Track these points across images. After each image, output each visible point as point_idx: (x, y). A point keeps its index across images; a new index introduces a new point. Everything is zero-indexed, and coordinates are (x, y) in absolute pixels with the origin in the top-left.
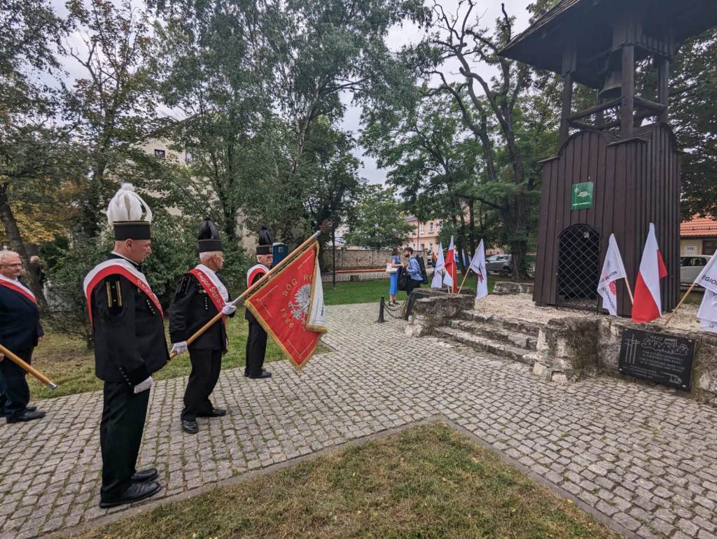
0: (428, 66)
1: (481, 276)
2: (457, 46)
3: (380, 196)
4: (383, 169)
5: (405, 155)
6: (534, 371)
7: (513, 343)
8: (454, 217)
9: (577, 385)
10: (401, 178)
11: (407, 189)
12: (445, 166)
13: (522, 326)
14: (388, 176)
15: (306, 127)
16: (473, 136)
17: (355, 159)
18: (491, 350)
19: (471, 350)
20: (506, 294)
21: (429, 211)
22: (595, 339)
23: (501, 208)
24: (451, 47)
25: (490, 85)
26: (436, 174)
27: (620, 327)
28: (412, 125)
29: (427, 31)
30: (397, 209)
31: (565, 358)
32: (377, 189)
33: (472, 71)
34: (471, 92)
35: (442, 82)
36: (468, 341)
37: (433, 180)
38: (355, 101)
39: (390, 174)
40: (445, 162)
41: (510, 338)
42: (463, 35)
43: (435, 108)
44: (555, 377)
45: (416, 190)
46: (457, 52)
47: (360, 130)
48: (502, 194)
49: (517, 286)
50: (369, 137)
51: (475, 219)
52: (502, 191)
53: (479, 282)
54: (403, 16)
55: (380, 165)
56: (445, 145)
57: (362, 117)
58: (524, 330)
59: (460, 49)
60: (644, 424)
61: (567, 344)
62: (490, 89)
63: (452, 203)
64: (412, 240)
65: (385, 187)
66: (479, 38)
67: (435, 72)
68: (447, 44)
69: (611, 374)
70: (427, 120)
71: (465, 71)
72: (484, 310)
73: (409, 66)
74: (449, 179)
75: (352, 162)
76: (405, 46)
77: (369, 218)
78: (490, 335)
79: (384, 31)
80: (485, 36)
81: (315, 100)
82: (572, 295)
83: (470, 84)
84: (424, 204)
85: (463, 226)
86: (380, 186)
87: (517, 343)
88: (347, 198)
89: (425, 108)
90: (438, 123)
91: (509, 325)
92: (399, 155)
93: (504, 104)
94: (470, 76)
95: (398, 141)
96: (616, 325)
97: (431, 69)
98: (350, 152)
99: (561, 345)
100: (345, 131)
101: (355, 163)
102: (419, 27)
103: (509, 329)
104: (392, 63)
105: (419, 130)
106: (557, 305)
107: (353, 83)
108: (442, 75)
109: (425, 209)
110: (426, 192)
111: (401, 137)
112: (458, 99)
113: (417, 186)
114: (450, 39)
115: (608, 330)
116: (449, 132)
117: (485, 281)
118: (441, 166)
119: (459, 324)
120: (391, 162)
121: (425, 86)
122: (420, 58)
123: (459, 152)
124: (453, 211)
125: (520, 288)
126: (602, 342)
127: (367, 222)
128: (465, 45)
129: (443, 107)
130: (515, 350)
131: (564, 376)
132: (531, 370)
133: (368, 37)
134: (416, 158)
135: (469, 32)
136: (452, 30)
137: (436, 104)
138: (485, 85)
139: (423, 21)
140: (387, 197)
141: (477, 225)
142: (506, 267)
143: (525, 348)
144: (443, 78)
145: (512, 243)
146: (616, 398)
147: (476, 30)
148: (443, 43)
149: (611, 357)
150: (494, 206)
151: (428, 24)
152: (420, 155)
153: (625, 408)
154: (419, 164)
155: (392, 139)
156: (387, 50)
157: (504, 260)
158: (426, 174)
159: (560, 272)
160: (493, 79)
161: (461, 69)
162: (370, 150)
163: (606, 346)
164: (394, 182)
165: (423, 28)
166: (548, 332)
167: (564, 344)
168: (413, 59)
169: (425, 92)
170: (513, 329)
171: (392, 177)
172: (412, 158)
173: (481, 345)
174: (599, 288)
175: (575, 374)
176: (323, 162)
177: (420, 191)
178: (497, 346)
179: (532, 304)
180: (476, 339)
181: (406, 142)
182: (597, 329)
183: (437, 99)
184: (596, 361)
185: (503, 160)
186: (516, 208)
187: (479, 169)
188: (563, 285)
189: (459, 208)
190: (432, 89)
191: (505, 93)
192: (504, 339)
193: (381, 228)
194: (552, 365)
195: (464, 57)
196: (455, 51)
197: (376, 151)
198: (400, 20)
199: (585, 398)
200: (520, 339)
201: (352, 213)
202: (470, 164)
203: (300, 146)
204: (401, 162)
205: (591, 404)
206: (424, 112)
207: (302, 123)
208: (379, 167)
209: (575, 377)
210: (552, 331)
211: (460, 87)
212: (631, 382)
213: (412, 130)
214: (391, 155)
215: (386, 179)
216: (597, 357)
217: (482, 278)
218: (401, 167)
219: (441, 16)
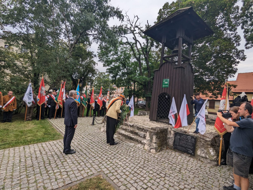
0: (122, 34)
1: (132, 109)
2: (133, 30)
3: (104, 77)
4: (105, 67)
5: (113, 64)
6: (145, 147)
7: (139, 136)
8: (128, 87)
9: (159, 153)
10: (111, 71)
11: (114, 76)
12: (127, 69)
13: (143, 129)
14: (107, 70)
15: (73, 46)
16: (136, 61)
17: (94, 62)
18: (131, 139)
19: (124, 138)
20: (141, 115)
21: (121, 84)
22: (166, 135)
23: (143, 85)
24: (131, 30)
25: (142, 45)
26: (124, 71)
27: (174, 131)
28: (116, 53)
29: (122, 22)
30: (110, 82)
31: (155, 143)
32: (103, 74)
33: (137, 39)
34: (136, 46)
35: (127, 41)
36: (123, 134)
37: (123, 73)
38: (93, 40)
39: (108, 69)
40: (127, 68)
41: (138, 134)
42: (135, 27)
43: (125, 49)
44: (151, 151)
45: (116, 76)
46: (133, 32)
47: (98, 52)
48: (144, 81)
49: (145, 113)
50: (101, 55)
51: (135, 88)
52: (144, 79)
53: (131, 111)
54: (114, 15)
55: (104, 65)
56: (127, 62)
57: (99, 48)
58: (144, 131)
59: (134, 32)
60: (179, 171)
61: (156, 137)
62: (142, 46)
63: (128, 82)
64: (114, 93)
65: (106, 74)
66: (140, 29)
67: (125, 37)
68: (130, 29)
69: (171, 149)
70: (122, 52)
71: (135, 39)
72: (132, 122)
73: (115, 33)
74: (127, 73)
75: (93, 63)
76: (114, 26)
77: (100, 84)
78: (132, 132)
79: (107, 19)
80: (142, 29)
81: (78, 37)
82: (161, 117)
83: (136, 43)
84: (119, 81)
85: (131, 90)
86: (104, 73)
87: (141, 135)
88: (90, 76)
89: (121, 48)
90: (125, 54)
91: (139, 128)
92: (111, 63)
93: (146, 52)
94: (136, 41)
95: (111, 58)
96: (173, 130)
97: (123, 36)
98: (93, 59)
99: (154, 137)
100: (91, 51)
101: (94, 63)
102: (120, 20)
103: (139, 130)
104: (109, 30)
105: (119, 55)
106: (157, 121)
107: (94, 34)
108: (127, 38)
109: (119, 83)
110: (120, 77)
111: (112, 57)
112: (132, 48)
113: (117, 75)
114: (131, 28)
115: (170, 132)
116: (129, 58)
117: (133, 111)
118: (125, 69)
119: (121, 127)
120: (108, 65)
121: (121, 41)
122: (119, 31)
123: (132, 65)
124: (128, 85)
125: (147, 113)
126: (168, 136)
127: (99, 85)
128: (135, 30)
129: (127, 49)
130: (139, 139)
131: (155, 150)
132: (144, 147)
133: (102, 20)
134: (117, 65)
135: (137, 27)
136: (131, 25)
137: (125, 48)
138: (140, 44)
139: (121, 19)
140: (107, 77)
141: (136, 90)
142: (144, 105)
143: (143, 138)
144: (127, 40)
145: (146, 97)
146: (171, 159)
147: (139, 27)
148: (128, 28)
149: (171, 142)
150: (141, 84)
151: (122, 20)
152: (119, 64)
153: (174, 164)
154: (118, 67)
155: (109, 57)
156: (108, 25)
157: (144, 103)
158: (120, 71)
159: (158, 109)
160: (144, 43)
161: (133, 38)
162: (101, 60)
163: (169, 138)
164: (109, 72)
165: (121, 21)
166: (150, 133)
167: (155, 138)
168: (117, 30)
169: (121, 43)
170: (140, 130)
171: (108, 70)
172: (116, 65)
173: (128, 136)
174: (169, 116)
175: (158, 149)
176: (82, 61)
177: (118, 77)
178: (133, 137)
179: (149, 120)
180: (127, 133)
181: (114, 59)
182: (167, 131)
183: (125, 46)
184: (166, 144)
185: (145, 69)
186: (148, 86)
187: (138, 72)
188: (159, 114)
189: (130, 84)
190: (123, 42)
191: (147, 48)
192: (136, 134)
193: (104, 88)
194: (151, 145)
195: (135, 34)
196: (132, 32)
197: (103, 61)
198: (113, 17)
199: (160, 160)
200: (142, 134)
201: (92, 81)
202: (135, 69)
203: (70, 53)
204: (112, 66)
205: (162, 162)
206: (121, 50)
207: (72, 45)
208: (104, 66)
209: (159, 150)
210: (152, 132)
211: (133, 44)
212: (176, 151)
213: (116, 55)
214: (108, 63)
215: (106, 71)
216: (166, 142)
217: (132, 110)
218: (112, 67)
219: (128, 20)
